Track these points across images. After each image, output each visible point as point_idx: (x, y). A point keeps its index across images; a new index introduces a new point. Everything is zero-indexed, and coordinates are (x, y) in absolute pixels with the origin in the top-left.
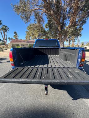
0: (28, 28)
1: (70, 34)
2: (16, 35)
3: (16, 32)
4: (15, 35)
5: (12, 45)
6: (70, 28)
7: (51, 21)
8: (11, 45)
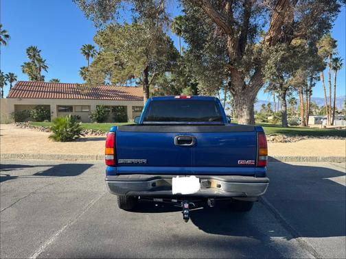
0: (99, 37)
1: (274, 70)
2: (35, 60)
3: (34, 49)
4: (29, 60)
5: (16, 106)
6: (272, 48)
7: (198, 19)
8: (13, 109)
